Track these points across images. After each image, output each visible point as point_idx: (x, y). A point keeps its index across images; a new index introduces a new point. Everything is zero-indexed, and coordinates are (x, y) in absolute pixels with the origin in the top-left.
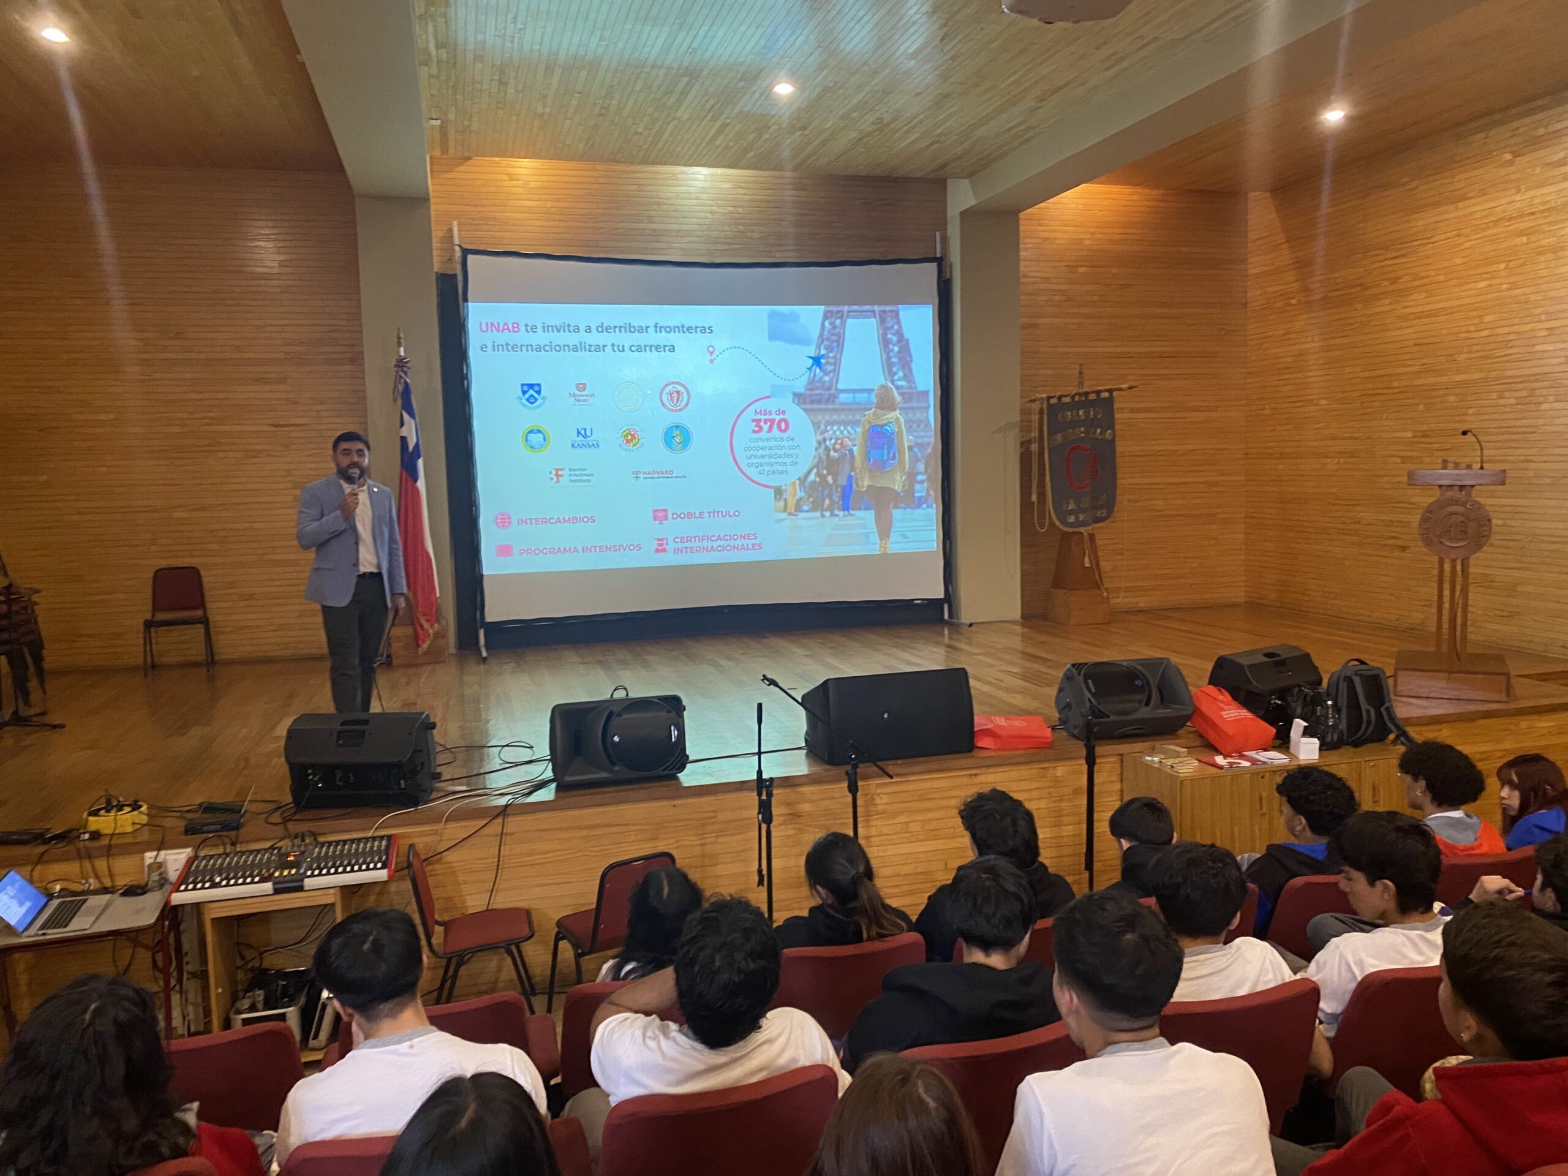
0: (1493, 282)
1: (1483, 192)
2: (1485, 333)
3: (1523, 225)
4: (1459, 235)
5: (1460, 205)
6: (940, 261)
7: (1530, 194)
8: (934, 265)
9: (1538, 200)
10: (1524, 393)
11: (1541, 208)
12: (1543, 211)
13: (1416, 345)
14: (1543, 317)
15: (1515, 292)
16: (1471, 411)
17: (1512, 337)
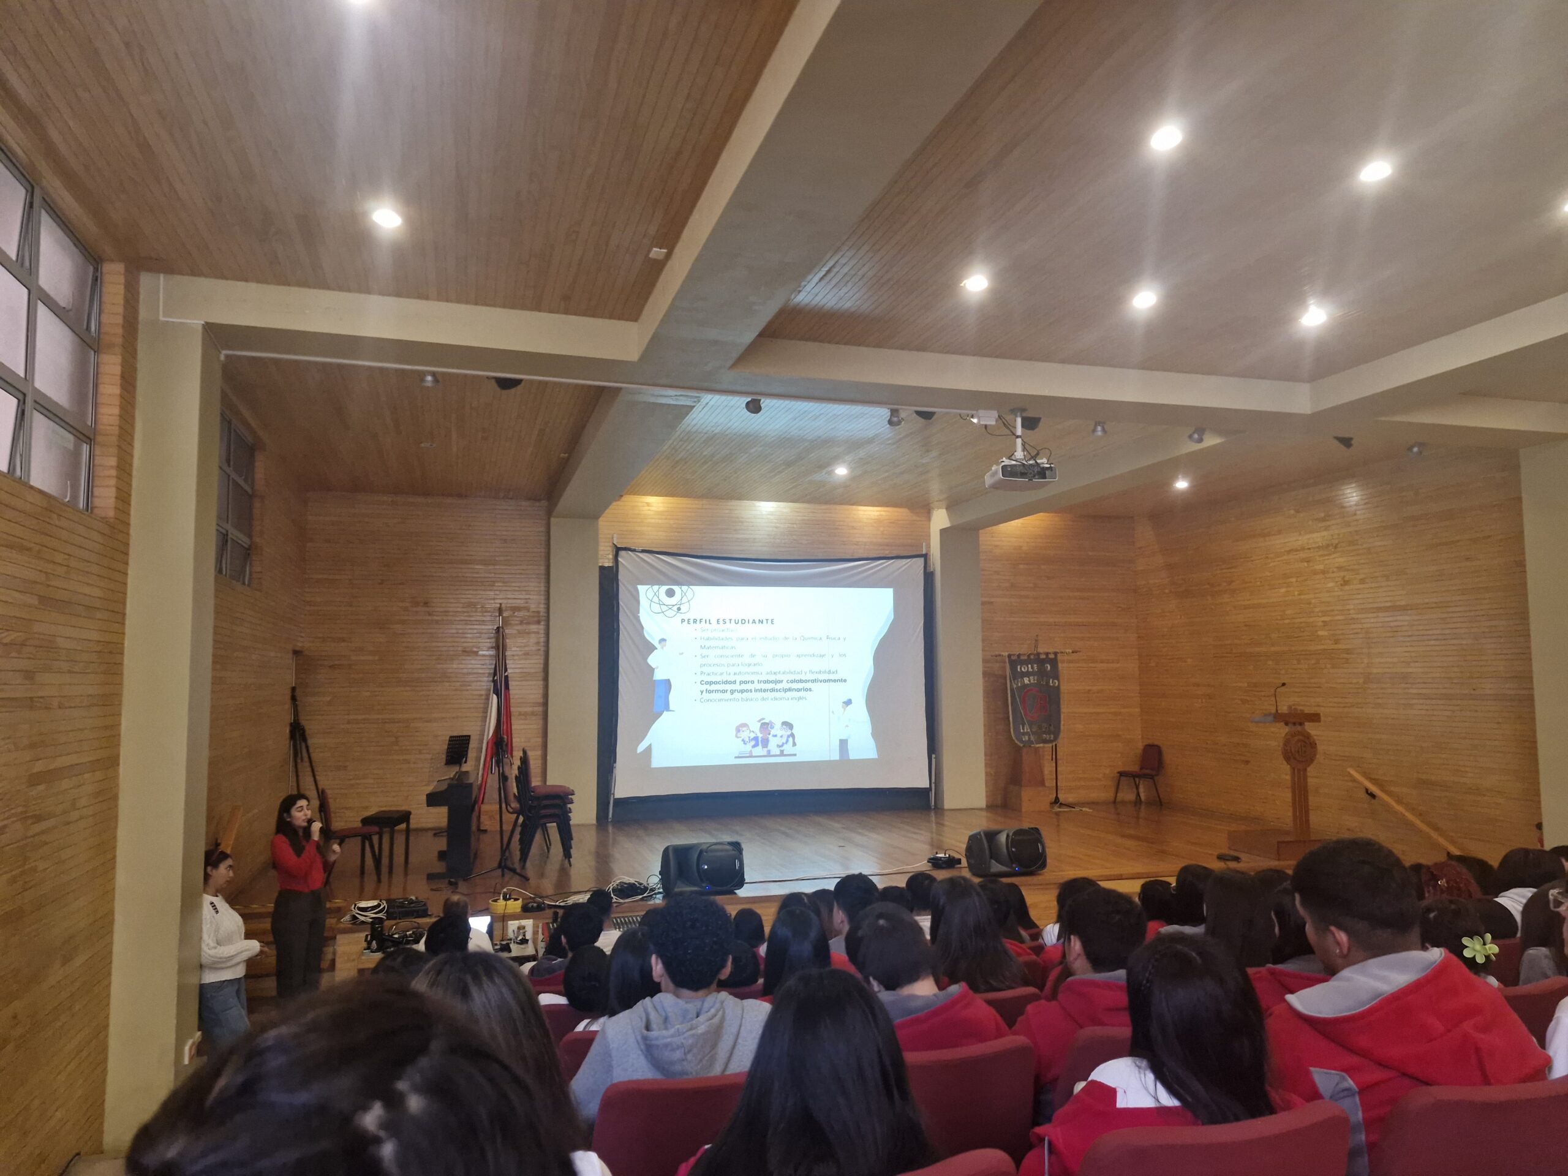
0: (1289, 589)
1: (1279, 532)
2: (1287, 621)
3: (1303, 555)
4: (1267, 558)
5: (1267, 538)
6: (925, 557)
7: (1308, 536)
8: (922, 560)
9: (1311, 541)
10: (1313, 662)
11: (1314, 546)
12: (1314, 548)
13: (1246, 626)
14: (1320, 614)
15: (1302, 597)
16: (1283, 672)
17: (1303, 625)
